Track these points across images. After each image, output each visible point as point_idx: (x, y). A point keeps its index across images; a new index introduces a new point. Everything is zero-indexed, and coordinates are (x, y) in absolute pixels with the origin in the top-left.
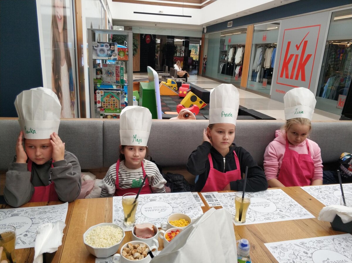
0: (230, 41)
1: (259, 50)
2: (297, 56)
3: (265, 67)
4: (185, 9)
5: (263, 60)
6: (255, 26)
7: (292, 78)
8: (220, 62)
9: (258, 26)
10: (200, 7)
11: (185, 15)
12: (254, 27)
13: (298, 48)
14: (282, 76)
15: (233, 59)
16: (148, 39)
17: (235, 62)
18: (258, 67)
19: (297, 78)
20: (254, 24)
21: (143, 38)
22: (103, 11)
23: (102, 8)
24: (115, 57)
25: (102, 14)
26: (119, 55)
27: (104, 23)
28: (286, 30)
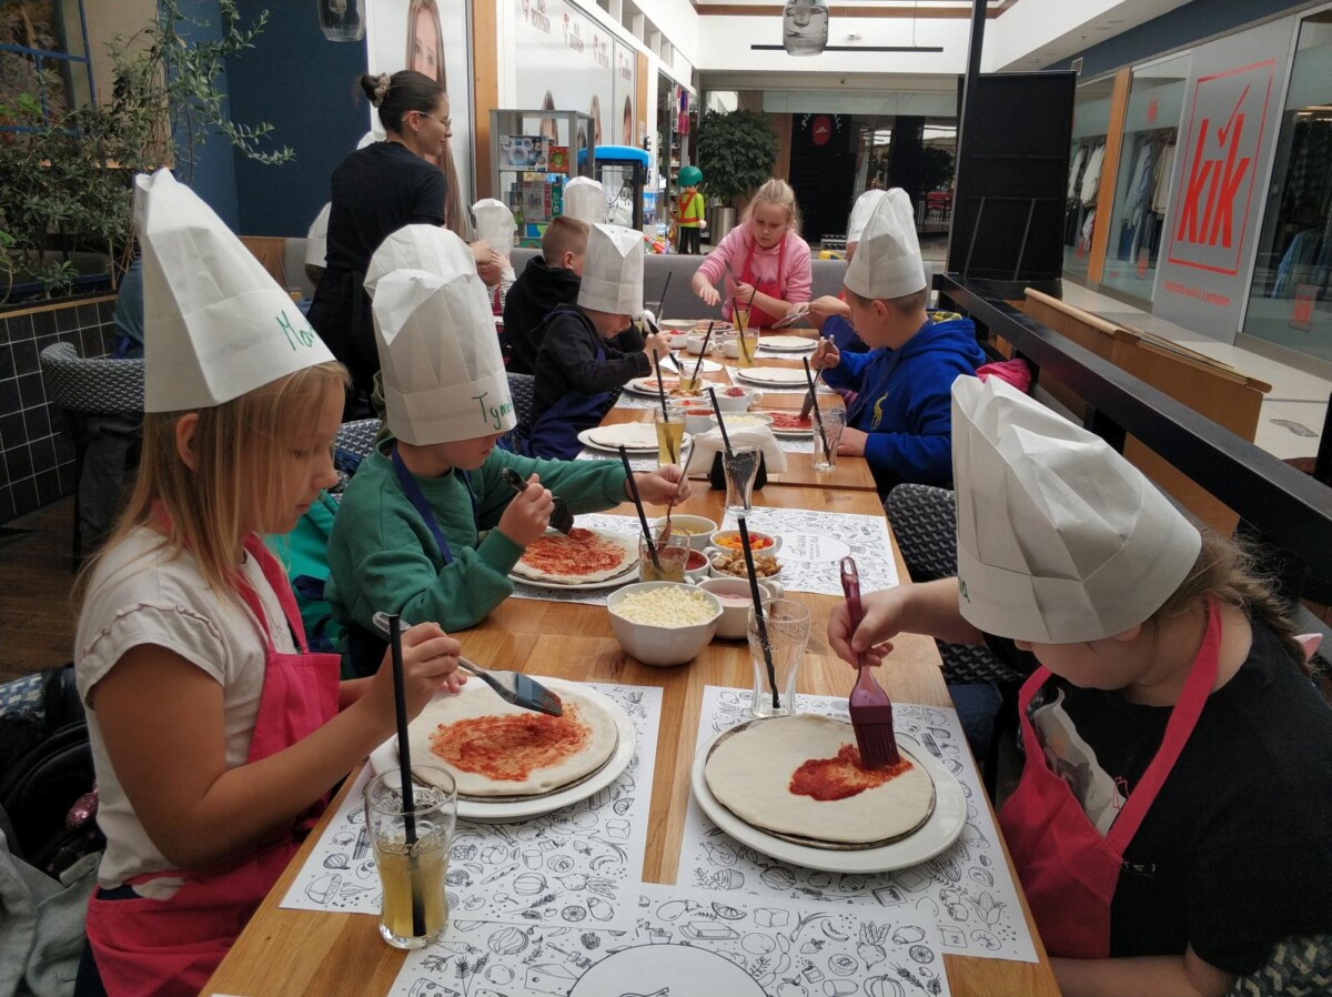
1: (1145, 152)
2: (1219, 164)
3: (1157, 208)
4: (919, 21)
5: (1152, 186)
6: (1134, 69)
7: (1202, 241)
9: (1144, 69)
10: (995, 13)
11: (919, 45)
12: (1132, 74)
13: (1222, 137)
14: (1180, 237)
15: (1078, 189)
16: (822, 130)
17: (1082, 197)
18: (1138, 212)
19: (1212, 242)
20: (1131, 64)
21: (802, 126)
22: (621, 56)
23: (619, 48)
24: (543, 166)
25: (617, 66)
26: (551, 161)
27: (626, 88)
28: (1200, 80)
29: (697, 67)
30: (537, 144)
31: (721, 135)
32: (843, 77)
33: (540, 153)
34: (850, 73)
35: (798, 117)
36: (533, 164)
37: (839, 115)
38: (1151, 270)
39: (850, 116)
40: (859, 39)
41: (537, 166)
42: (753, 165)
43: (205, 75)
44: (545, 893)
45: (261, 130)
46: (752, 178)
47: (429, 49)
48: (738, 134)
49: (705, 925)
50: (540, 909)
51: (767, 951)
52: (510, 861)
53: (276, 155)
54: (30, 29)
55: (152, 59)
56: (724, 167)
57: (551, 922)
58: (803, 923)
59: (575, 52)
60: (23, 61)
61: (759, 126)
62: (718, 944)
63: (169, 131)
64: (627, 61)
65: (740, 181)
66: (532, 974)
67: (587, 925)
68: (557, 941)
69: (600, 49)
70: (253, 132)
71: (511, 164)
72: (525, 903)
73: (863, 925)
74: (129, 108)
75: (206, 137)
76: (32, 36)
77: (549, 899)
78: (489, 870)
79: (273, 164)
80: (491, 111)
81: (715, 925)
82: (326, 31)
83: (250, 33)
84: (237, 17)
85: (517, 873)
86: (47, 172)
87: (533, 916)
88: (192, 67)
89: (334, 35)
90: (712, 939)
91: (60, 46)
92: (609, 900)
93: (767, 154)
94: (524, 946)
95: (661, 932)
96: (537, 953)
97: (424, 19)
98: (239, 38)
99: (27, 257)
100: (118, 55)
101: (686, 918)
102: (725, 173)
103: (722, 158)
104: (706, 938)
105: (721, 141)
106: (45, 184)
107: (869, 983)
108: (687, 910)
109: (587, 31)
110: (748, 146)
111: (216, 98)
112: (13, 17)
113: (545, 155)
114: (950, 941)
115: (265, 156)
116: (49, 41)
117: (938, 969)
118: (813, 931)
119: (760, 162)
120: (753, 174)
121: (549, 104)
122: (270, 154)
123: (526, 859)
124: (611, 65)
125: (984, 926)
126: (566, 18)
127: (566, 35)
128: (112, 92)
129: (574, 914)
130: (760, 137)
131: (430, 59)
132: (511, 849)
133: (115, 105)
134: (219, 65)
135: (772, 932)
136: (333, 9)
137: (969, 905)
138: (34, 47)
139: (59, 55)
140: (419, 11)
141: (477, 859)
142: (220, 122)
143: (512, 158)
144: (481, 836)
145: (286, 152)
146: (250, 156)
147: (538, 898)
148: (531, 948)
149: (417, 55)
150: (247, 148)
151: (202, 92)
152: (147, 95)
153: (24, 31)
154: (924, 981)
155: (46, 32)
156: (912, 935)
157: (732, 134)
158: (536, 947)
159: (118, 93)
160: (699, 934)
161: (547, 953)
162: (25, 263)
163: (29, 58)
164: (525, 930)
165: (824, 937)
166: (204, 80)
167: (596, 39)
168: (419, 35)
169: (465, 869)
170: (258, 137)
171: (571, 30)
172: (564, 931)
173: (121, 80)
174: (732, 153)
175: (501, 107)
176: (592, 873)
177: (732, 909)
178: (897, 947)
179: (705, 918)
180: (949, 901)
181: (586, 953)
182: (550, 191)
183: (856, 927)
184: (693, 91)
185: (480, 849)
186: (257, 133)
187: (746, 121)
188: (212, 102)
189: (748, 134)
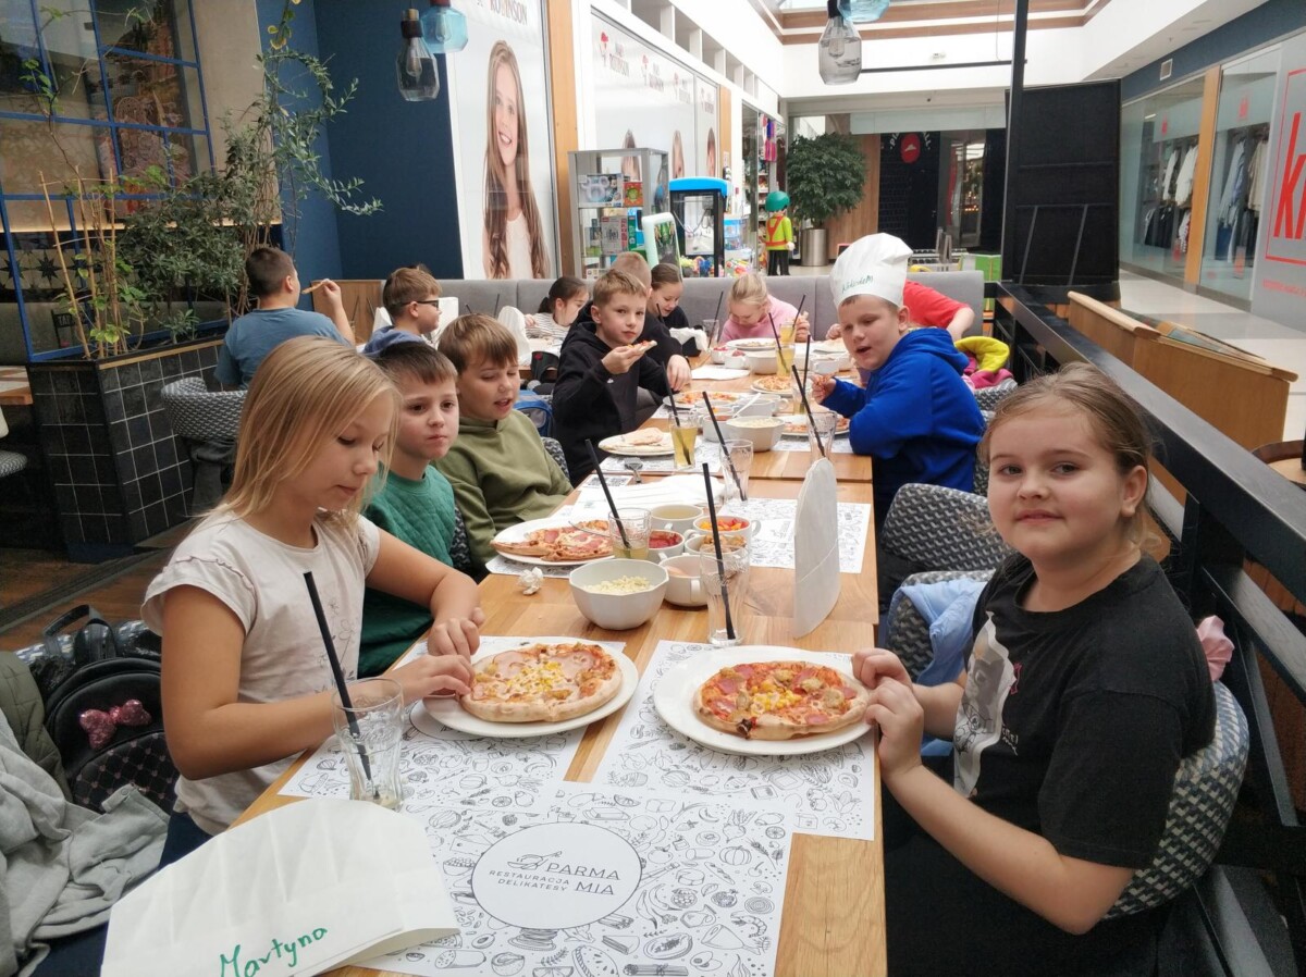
0: (1165, 127)
1: (1239, 149)
3: (1253, 206)
5: (1247, 183)
6: (1223, 67)
7: (1299, 235)
8: (1145, 203)
9: (1235, 66)
10: (1081, 21)
11: (1002, 59)
12: (1222, 71)
14: (1277, 233)
15: (1172, 191)
16: (911, 147)
17: (1177, 199)
18: (1234, 210)
20: (1221, 62)
21: (891, 147)
22: (703, 91)
23: (701, 84)
24: (618, 202)
25: (699, 101)
26: (626, 196)
27: (709, 121)
28: (1291, 74)
29: (783, 96)
30: (613, 181)
31: (809, 159)
32: (929, 96)
33: (616, 189)
34: (935, 91)
35: (886, 137)
36: (610, 200)
37: (928, 133)
38: (1248, 269)
39: (939, 132)
40: (943, 57)
41: (613, 202)
42: (841, 186)
43: (304, 139)
44: (484, 788)
45: (353, 184)
46: (840, 199)
47: (510, 100)
48: (826, 157)
49: (605, 811)
50: (476, 799)
51: (649, 828)
52: (462, 766)
53: (367, 206)
54: (160, 109)
55: (259, 128)
56: (812, 190)
57: (483, 806)
58: (684, 809)
59: (654, 92)
60: (155, 138)
61: (846, 147)
62: (611, 823)
63: (276, 189)
64: (709, 96)
65: (830, 203)
66: (458, 841)
67: (509, 810)
68: (481, 820)
69: (680, 86)
70: (346, 186)
71: (589, 201)
72: (465, 795)
73: (734, 812)
74: (240, 172)
75: (307, 193)
76: (162, 115)
77: (487, 791)
78: (443, 772)
79: (364, 215)
80: (569, 153)
81: (613, 810)
82: (403, 92)
83: (343, 101)
84: (331, 87)
85: (465, 774)
86: (172, 232)
87: (469, 803)
88: (292, 134)
89: (412, 97)
90: (606, 820)
91: (185, 123)
92: (532, 793)
93: (855, 174)
94: (456, 824)
95: (568, 815)
96: (465, 828)
97: (504, 73)
98: (334, 106)
99: (156, 308)
100: (229, 127)
101: (591, 805)
102: (814, 195)
103: (810, 181)
104: (603, 819)
105: (809, 164)
106: (170, 244)
107: (726, 851)
108: (593, 800)
109: (667, 70)
110: (836, 169)
111: (314, 160)
112: (145, 100)
113: (621, 191)
114: (803, 823)
115: (357, 208)
116: (175, 118)
117: (786, 844)
118: (692, 816)
119: (848, 183)
120: (842, 195)
121: (630, 144)
122: (362, 206)
123: (475, 764)
124: (692, 101)
125: (838, 815)
126: (645, 60)
127: (645, 76)
128: (226, 159)
129: (502, 802)
130: (848, 158)
131: (511, 109)
132: (465, 757)
133: (228, 171)
134: (316, 130)
135: (658, 815)
136: (410, 73)
137: (829, 800)
138: (164, 124)
139: (185, 130)
140: (499, 65)
141: (437, 765)
142: (317, 180)
143: (590, 196)
144: (444, 749)
145: (375, 203)
146: (343, 209)
147: (476, 791)
148: (462, 824)
149: (498, 108)
150: (341, 201)
151: (301, 155)
152: (255, 160)
153: (155, 112)
154: (770, 851)
155: (174, 111)
156: (772, 820)
157: (820, 158)
158: (466, 823)
159: (230, 161)
160: (598, 816)
161: (473, 826)
162: (155, 313)
163: (161, 134)
164: (460, 813)
165: (697, 819)
166: (303, 144)
167: (676, 77)
168: (500, 87)
169: (426, 771)
170: (350, 191)
171: (650, 70)
172: (490, 813)
173: (233, 149)
174: (820, 176)
175: (582, 147)
176: (525, 775)
177: (629, 800)
178: (756, 827)
179: (606, 806)
180: (814, 796)
181: (503, 828)
182: (626, 225)
183: (728, 812)
184: (779, 119)
185: (440, 757)
186: (349, 187)
187: (834, 144)
188: (310, 163)
189: (836, 156)
